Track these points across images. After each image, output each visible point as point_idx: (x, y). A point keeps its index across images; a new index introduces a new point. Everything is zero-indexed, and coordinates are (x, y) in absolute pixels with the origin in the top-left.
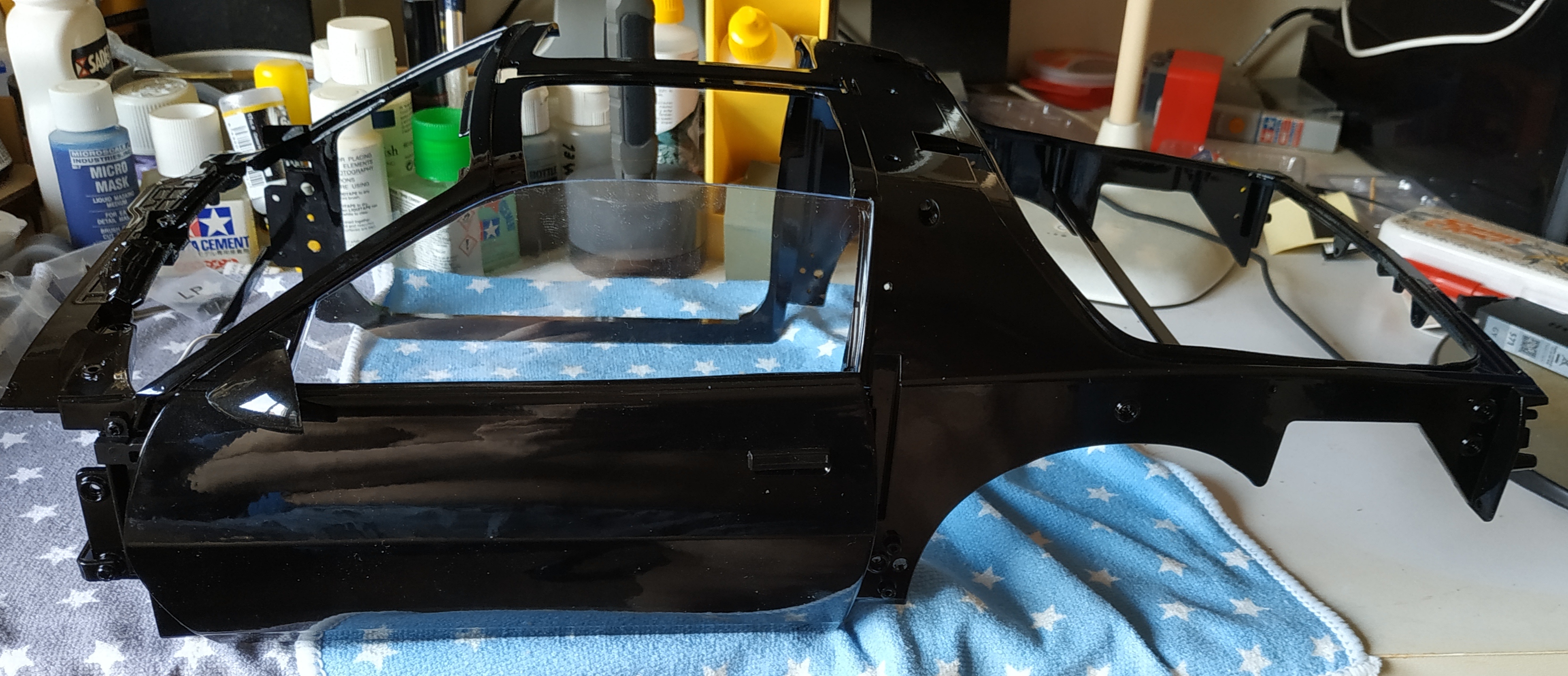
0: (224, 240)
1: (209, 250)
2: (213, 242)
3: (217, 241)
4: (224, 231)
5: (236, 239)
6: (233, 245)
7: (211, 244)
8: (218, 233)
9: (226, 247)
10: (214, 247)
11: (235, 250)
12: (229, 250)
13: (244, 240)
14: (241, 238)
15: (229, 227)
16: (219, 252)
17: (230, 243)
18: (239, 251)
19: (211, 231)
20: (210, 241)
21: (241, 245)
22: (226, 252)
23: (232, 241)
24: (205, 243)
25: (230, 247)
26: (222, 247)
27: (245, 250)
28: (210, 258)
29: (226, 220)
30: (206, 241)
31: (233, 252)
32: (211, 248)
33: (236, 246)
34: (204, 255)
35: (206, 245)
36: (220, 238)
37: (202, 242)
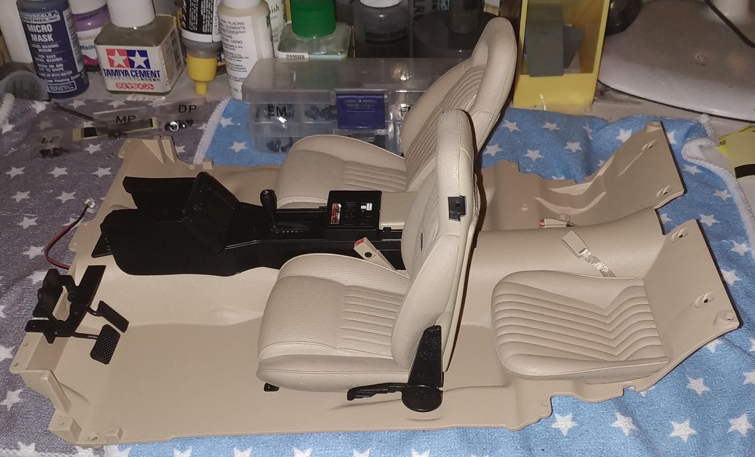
0: (144, 71)
1: (136, 77)
2: (138, 72)
3: (140, 72)
4: (144, 66)
5: (151, 72)
6: (150, 76)
7: (136, 73)
8: (140, 67)
9: (146, 76)
10: (139, 75)
11: (152, 78)
12: (148, 78)
13: (157, 73)
14: (155, 72)
15: (147, 63)
16: (142, 79)
17: (148, 74)
18: (154, 80)
19: (136, 65)
20: (136, 71)
21: (155, 76)
22: (146, 79)
23: (149, 73)
24: (132, 72)
25: (148, 77)
26: (143, 76)
27: (157, 79)
28: (137, 82)
29: (145, 59)
30: (134, 71)
31: (150, 80)
32: (137, 76)
33: (152, 77)
34: (133, 80)
35: (134, 74)
36: (142, 70)
37: (131, 71)
